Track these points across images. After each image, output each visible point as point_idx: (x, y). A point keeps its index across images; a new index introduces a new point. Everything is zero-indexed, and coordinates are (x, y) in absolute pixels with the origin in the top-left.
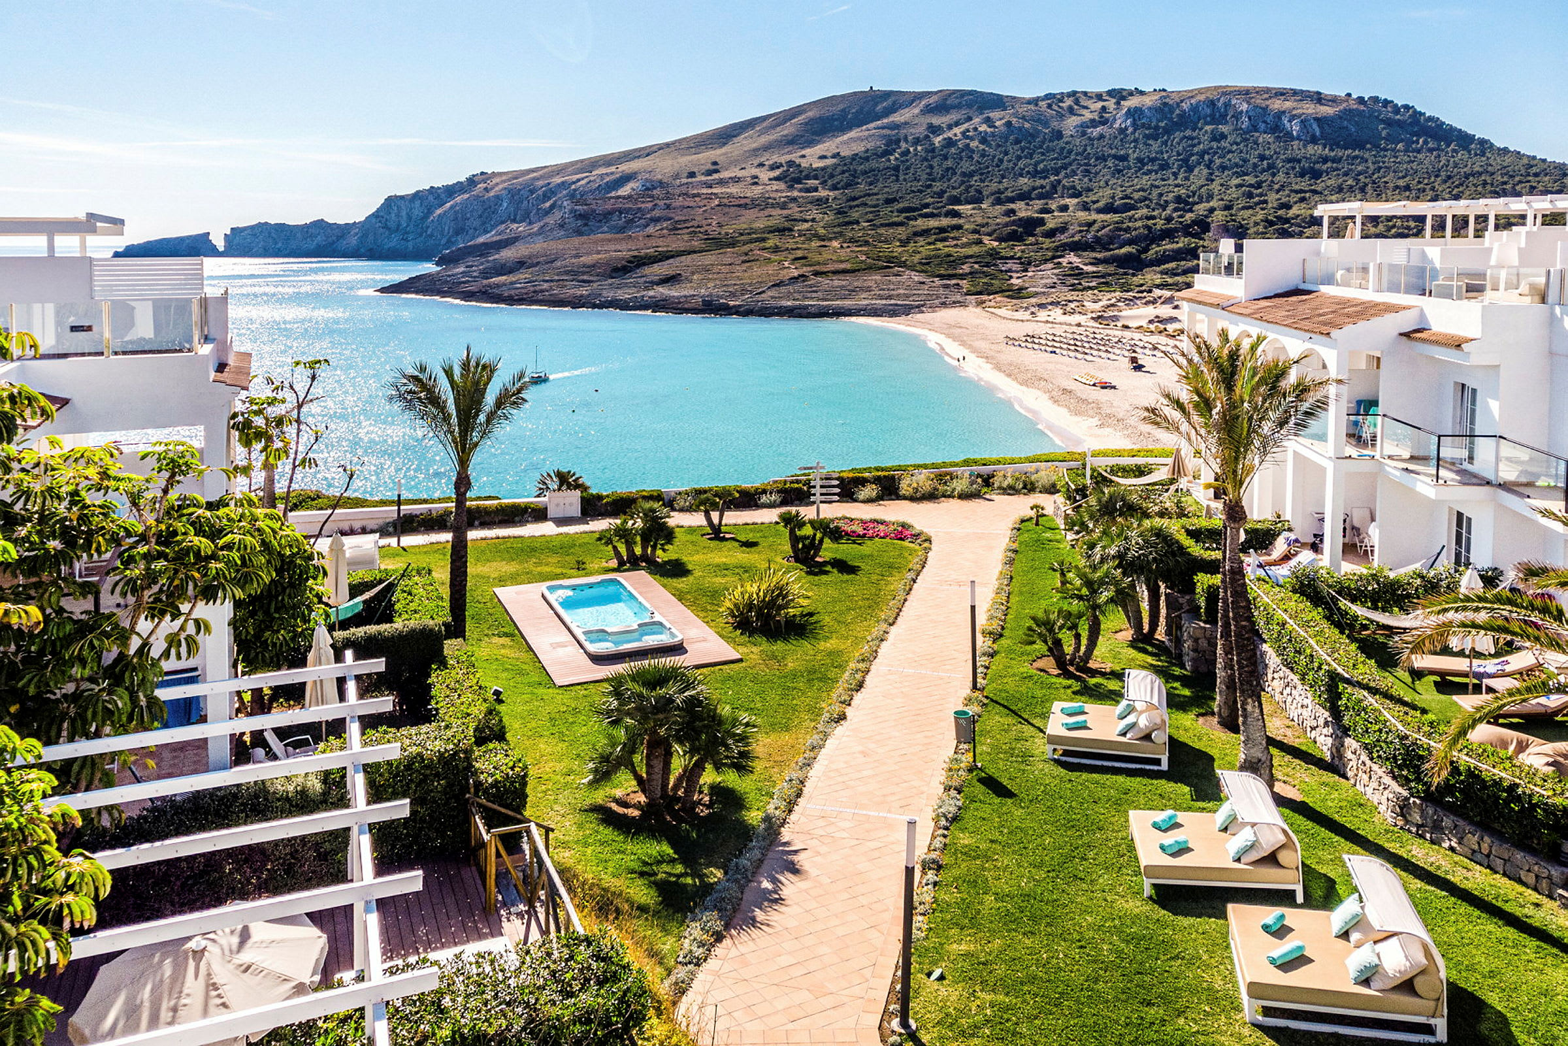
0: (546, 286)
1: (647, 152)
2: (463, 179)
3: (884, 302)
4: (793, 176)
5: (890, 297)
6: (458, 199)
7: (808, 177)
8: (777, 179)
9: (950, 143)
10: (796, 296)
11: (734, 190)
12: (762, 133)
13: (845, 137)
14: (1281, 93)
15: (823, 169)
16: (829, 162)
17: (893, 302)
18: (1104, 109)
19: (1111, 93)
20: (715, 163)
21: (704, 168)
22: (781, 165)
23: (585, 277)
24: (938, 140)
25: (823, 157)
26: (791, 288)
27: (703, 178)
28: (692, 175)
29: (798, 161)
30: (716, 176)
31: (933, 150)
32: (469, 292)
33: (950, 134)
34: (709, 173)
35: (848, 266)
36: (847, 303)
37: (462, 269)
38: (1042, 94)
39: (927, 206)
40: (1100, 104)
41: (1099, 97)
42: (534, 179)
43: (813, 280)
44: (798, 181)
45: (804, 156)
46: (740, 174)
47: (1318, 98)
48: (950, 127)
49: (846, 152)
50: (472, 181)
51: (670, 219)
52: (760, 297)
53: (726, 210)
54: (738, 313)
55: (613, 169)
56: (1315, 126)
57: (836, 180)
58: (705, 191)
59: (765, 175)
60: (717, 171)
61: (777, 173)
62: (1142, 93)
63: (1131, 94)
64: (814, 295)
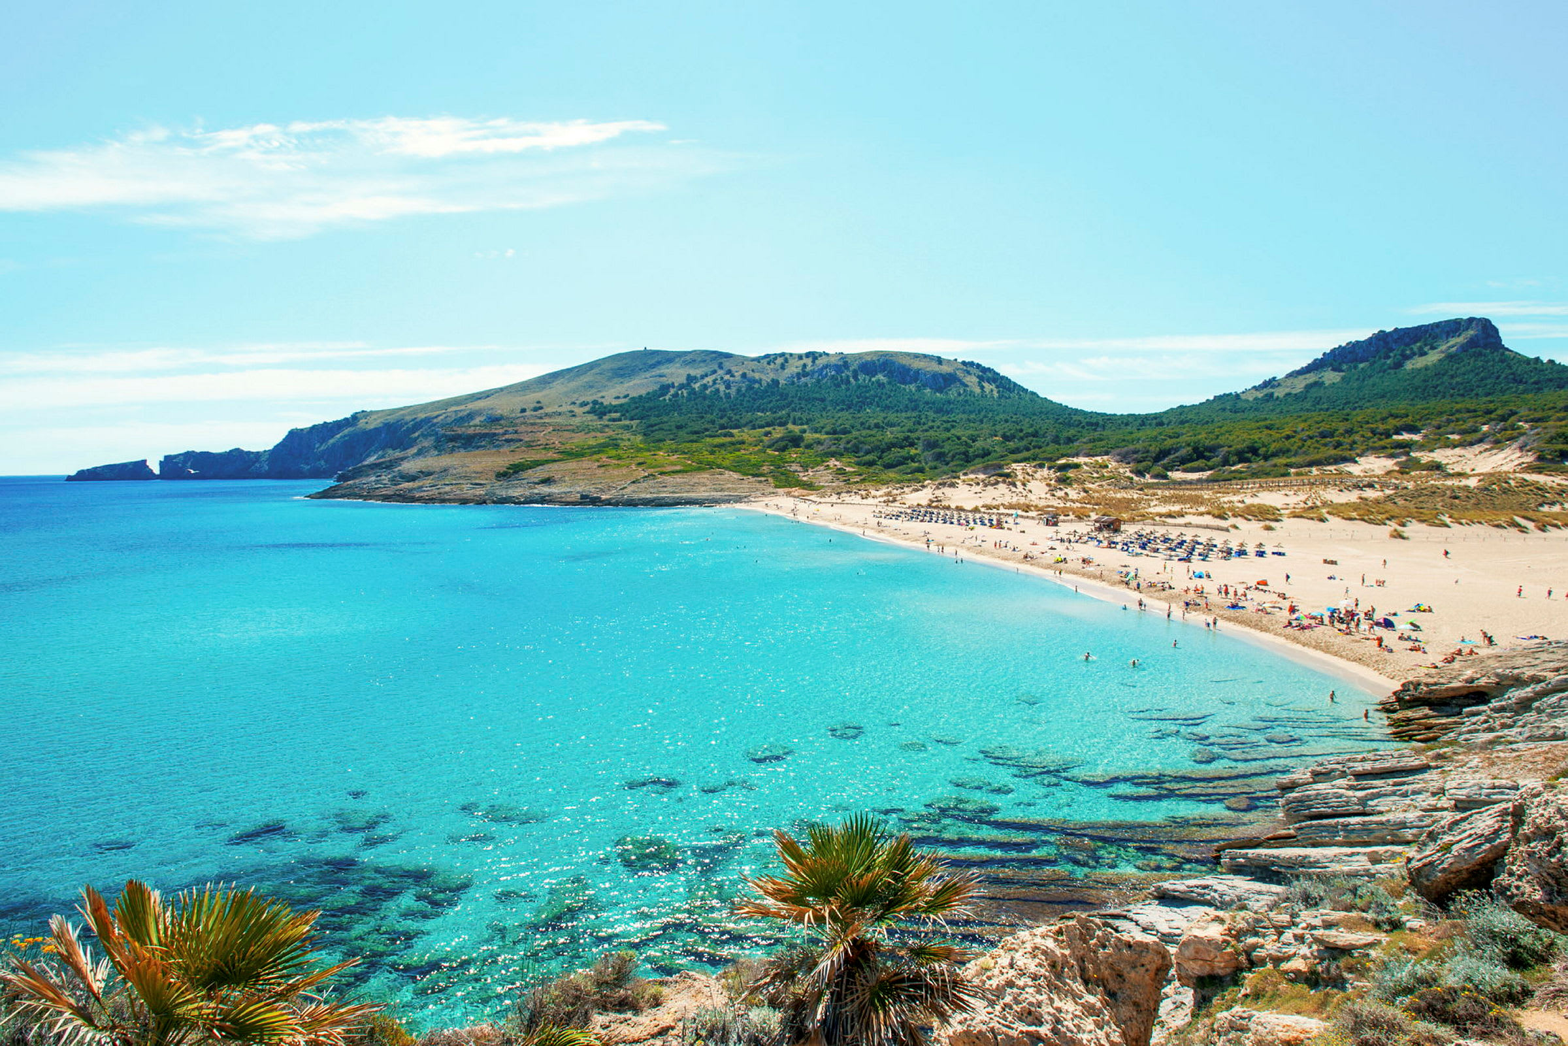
0: (447, 489)
1: (486, 395)
2: (348, 416)
3: (719, 493)
4: (599, 410)
5: (722, 490)
6: (346, 431)
7: (610, 412)
8: (588, 412)
9: (705, 387)
10: (652, 490)
11: (559, 420)
12: (569, 381)
13: (631, 384)
14: (916, 356)
15: (621, 405)
16: (623, 401)
17: (726, 493)
18: (805, 366)
19: (808, 355)
20: (539, 402)
21: (532, 406)
22: (588, 403)
23: (477, 481)
24: (696, 386)
25: (618, 398)
26: (645, 484)
27: (532, 413)
28: (523, 411)
29: (600, 400)
30: (540, 411)
31: (695, 393)
32: (387, 495)
33: (705, 381)
34: (535, 409)
35: (678, 468)
36: (693, 495)
37: (373, 478)
38: (763, 355)
39: (707, 430)
40: (802, 362)
41: (800, 357)
42: (403, 415)
43: (660, 479)
44: (605, 414)
45: (603, 397)
46: (560, 410)
47: (939, 360)
48: (703, 377)
49: (634, 394)
50: (355, 417)
51: (521, 440)
52: (624, 492)
53: (560, 433)
54: (610, 504)
55: (463, 407)
56: (941, 380)
57: (633, 413)
58: (538, 421)
59: (578, 411)
60: (541, 408)
61: (587, 408)
62: (827, 355)
63: (821, 355)
64: (665, 489)
